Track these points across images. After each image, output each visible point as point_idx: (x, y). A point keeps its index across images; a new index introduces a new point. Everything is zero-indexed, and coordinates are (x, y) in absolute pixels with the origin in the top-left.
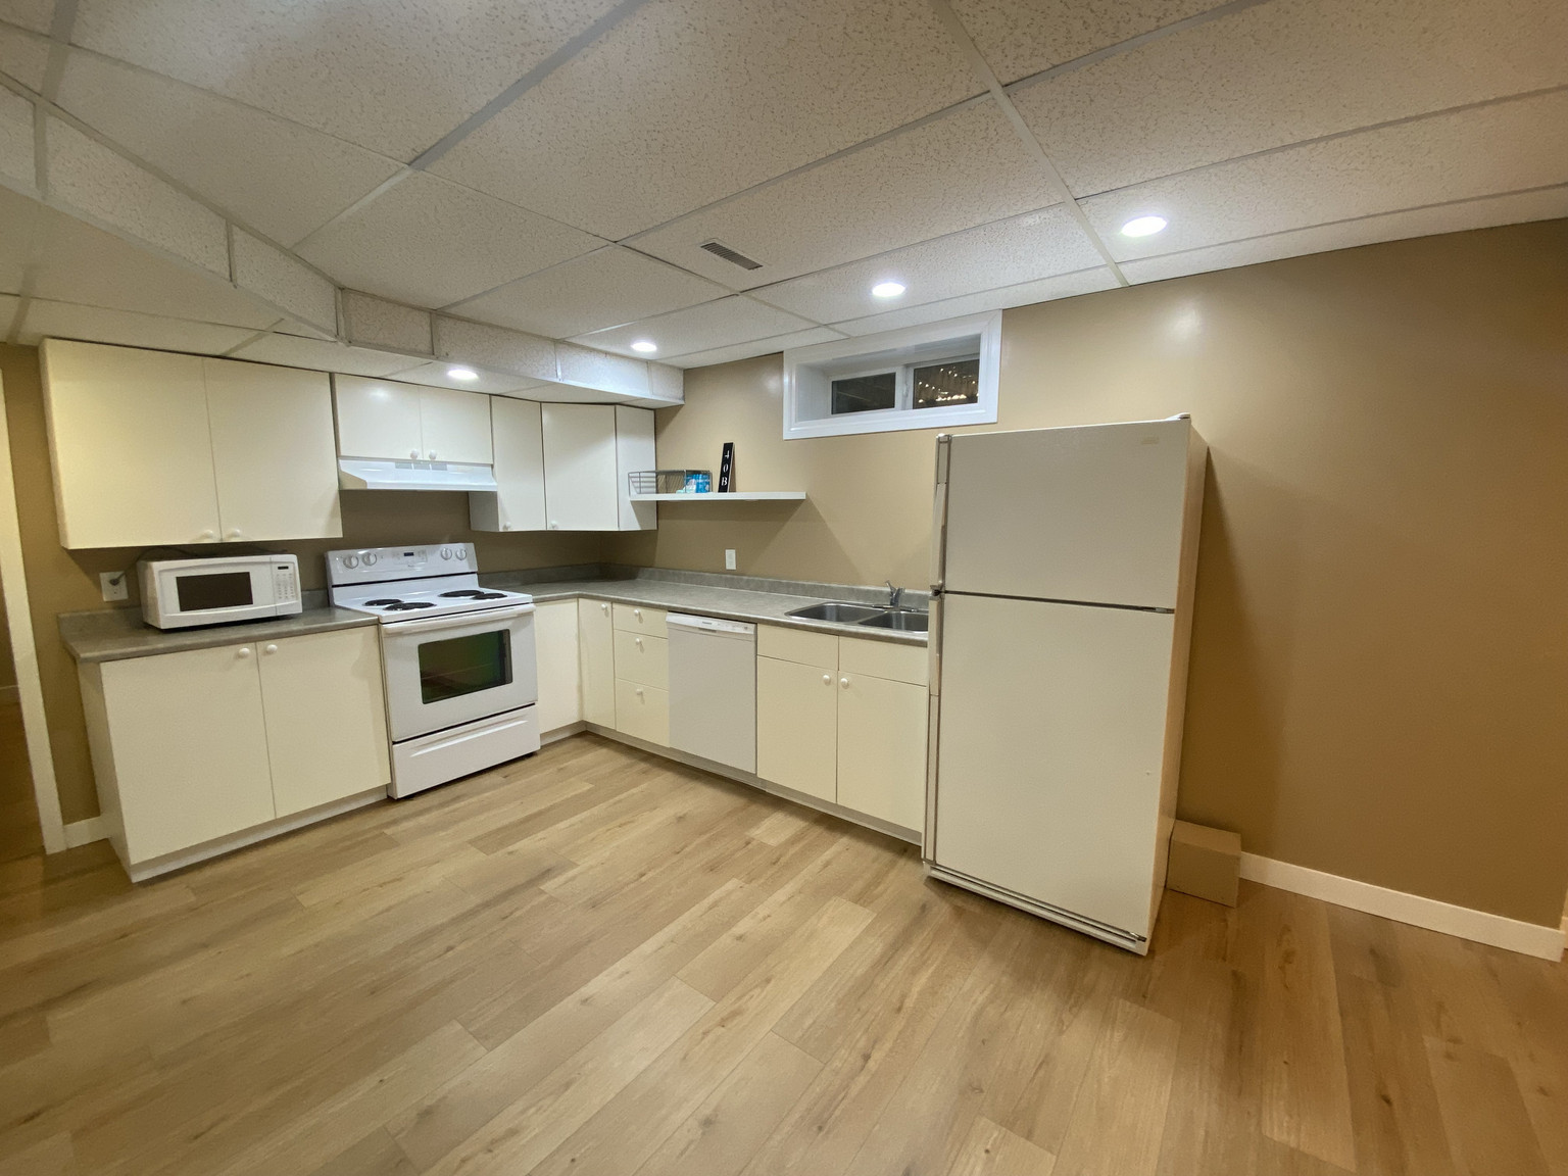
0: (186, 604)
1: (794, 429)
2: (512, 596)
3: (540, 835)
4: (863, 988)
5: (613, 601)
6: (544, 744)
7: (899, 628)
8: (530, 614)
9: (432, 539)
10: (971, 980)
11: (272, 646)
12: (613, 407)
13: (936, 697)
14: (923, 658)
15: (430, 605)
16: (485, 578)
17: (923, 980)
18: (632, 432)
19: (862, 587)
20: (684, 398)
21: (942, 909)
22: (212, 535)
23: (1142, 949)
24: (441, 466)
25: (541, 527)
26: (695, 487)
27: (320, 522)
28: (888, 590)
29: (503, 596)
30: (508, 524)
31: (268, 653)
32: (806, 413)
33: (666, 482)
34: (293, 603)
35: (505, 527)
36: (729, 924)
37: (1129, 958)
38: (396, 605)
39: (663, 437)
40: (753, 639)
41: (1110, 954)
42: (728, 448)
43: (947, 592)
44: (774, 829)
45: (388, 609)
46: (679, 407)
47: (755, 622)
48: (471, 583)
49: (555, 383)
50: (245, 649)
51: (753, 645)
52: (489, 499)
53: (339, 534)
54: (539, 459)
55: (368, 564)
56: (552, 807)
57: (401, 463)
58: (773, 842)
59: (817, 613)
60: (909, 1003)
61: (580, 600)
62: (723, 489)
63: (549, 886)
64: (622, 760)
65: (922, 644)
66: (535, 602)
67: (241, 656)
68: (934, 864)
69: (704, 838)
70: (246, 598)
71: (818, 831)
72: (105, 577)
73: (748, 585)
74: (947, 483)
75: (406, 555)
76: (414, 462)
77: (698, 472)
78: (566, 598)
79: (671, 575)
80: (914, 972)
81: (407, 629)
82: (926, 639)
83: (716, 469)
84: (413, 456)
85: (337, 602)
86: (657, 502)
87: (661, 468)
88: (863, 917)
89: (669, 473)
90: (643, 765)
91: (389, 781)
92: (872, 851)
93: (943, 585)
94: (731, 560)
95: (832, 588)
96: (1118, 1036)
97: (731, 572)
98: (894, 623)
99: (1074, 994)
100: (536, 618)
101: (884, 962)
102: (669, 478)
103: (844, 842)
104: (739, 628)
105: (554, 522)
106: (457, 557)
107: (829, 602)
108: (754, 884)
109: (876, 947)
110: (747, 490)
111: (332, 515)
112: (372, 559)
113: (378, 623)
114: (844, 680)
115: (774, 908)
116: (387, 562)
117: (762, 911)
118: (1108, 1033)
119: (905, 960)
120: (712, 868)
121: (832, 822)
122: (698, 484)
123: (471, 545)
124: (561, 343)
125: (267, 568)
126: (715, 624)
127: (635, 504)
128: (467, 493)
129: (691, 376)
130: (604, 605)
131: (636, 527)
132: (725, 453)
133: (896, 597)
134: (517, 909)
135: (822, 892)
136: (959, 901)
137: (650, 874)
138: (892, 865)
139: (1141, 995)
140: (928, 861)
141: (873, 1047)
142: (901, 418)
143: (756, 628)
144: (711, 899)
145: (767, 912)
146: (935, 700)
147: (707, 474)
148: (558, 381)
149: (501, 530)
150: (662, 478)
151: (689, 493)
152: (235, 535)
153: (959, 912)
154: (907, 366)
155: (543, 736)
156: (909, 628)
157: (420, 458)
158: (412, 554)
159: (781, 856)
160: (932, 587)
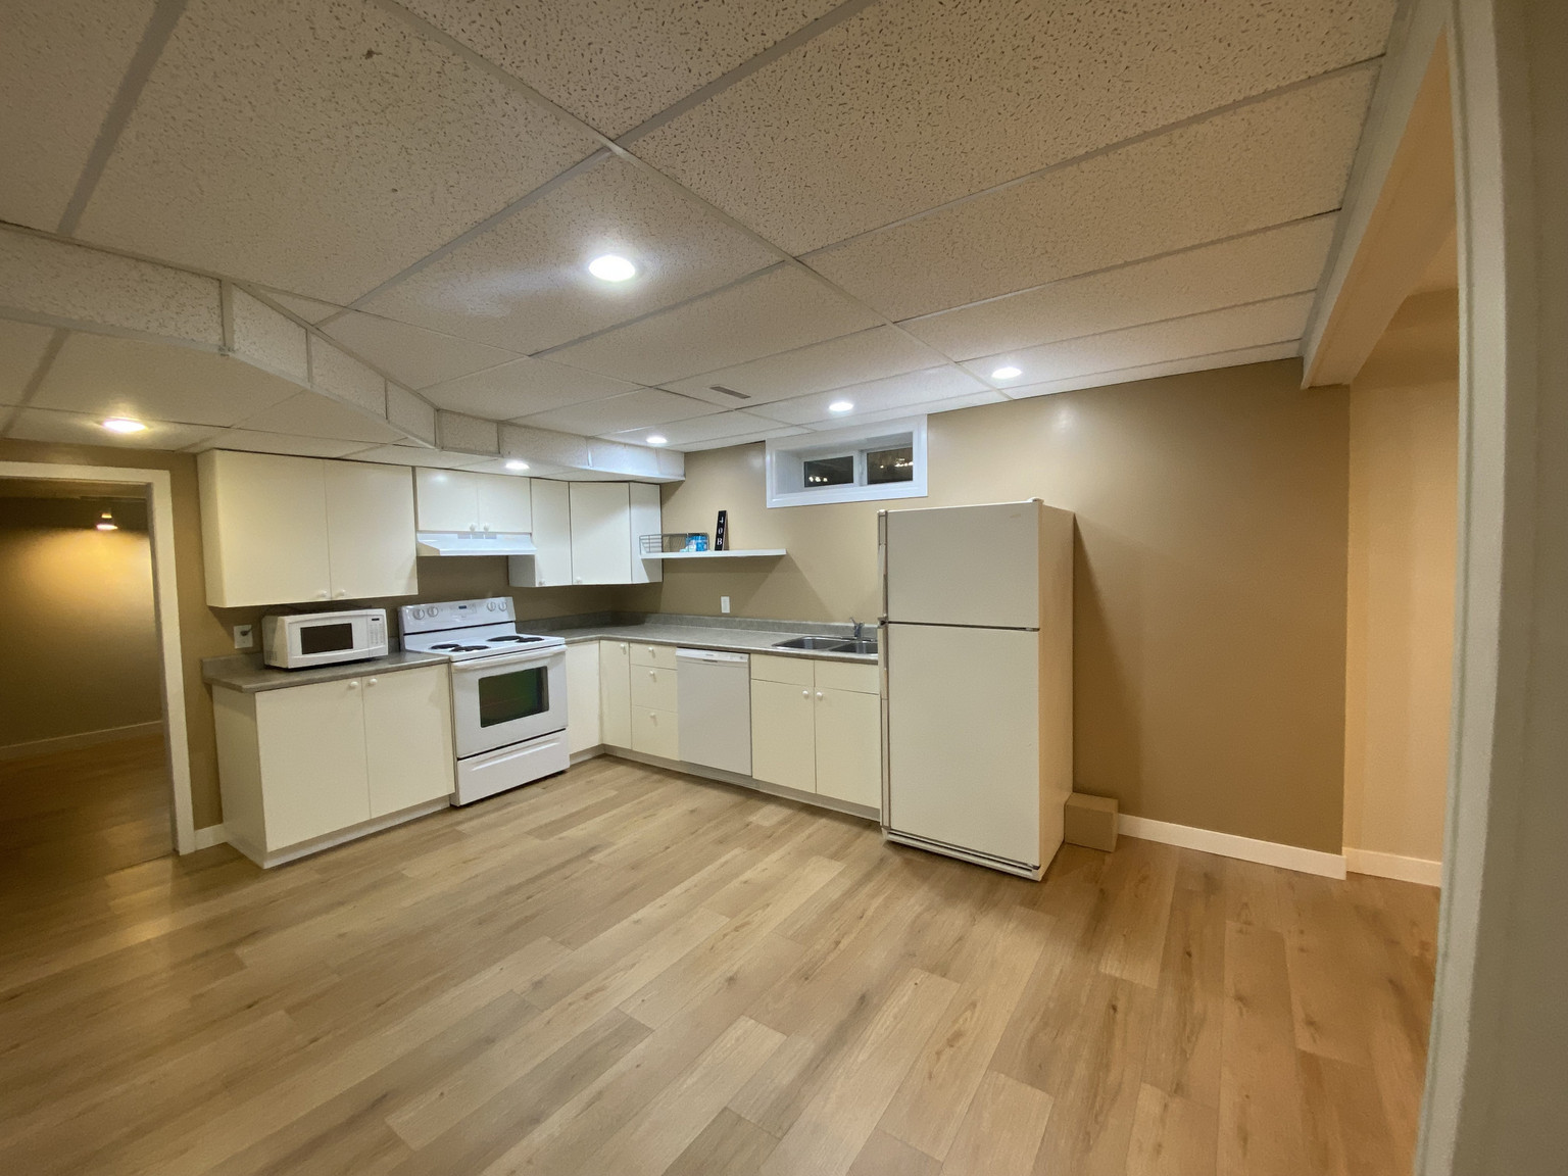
0: (306, 650)
1: (775, 500)
2: (548, 640)
3: (581, 826)
4: (835, 907)
5: (630, 641)
6: (574, 762)
7: (861, 652)
8: (562, 654)
9: (480, 595)
10: (912, 901)
11: (373, 680)
12: (627, 484)
13: (886, 699)
14: (876, 672)
15: (486, 647)
16: (521, 625)
17: (879, 900)
18: (644, 502)
19: (832, 624)
20: (685, 475)
21: (896, 860)
22: (323, 595)
23: (1038, 875)
24: (492, 536)
25: (568, 583)
26: (695, 547)
27: (401, 582)
28: (853, 625)
29: (541, 639)
30: (543, 580)
31: (370, 685)
32: (785, 487)
33: (670, 542)
34: (381, 648)
35: (540, 583)
36: (737, 875)
37: (1028, 884)
38: (457, 648)
39: (666, 507)
40: (747, 666)
41: (1015, 882)
42: (722, 515)
43: (890, 622)
44: (767, 816)
45: (453, 651)
46: (682, 481)
47: (748, 652)
48: (510, 630)
49: (586, 470)
50: (355, 682)
51: (747, 670)
52: (528, 561)
53: (415, 592)
54: (567, 528)
55: (432, 615)
56: (586, 809)
57: (462, 535)
58: (766, 824)
59: (799, 644)
60: (869, 913)
61: (602, 642)
62: (718, 548)
63: (597, 857)
64: (639, 774)
65: (875, 663)
66: (567, 643)
67: (351, 688)
68: (890, 831)
69: (714, 822)
70: (347, 643)
71: (804, 816)
72: (237, 630)
73: (739, 625)
74: (886, 545)
75: (461, 608)
76: (473, 534)
77: (698, 535)
78: (591, 640)
79: (674, 619)
80: (873, 896)
81: (471, 666)
82: (876, 658)
83: (712, 532)
84: (472, 528)
85: (407, 647)
86: (663, 560)
87: (665, 532)
88: (837, 867)
89: (672, 536)
90: (656, 777)
91: (454, 791)
92: (843, 827)
93: (887, 617)
94: (725, 605)
95: (808, 625)
96: (1011, 926)
97: (726, 615)
98: (858, 650)
99: (986, 903)
100: (567, 656)
101: (850, 893)
102: (672, 540)
103: (823, 821)
104: (736, 658)
105: (579, 578)
106: (499, 610)
107: (807, 637)
108: (754, 851)
109: (846, 883)
110: (737, 549)
111: (410, 578)
112: (435, 612)
113: (449, 662)
114: (819, 694)
115: (771, 863)
116: (448, 614)
117: (761, 866)
118: (1005, 926)
119: (868, 888)
120: (720, 842)
121: (813, 809)
122: (697, 544)
123: (510, 599)
124: (591, 439)
125: (364, 619)
126: (716, 656)
127: (645, 561)
128: (507, 557)
129: (691, 458)
130: (622, 645)
131: (645, 580)
132: (719, 519)
133: (858, 630)
134: (575, 872)
135: (804, 855)
136: (910, 855)
137: (673, 848)
138: (858, 836)
139: (1032, 903)
140: (886, 828)
141: (843, 937)
142: (858, 492)
143: (749, 658)
144: (723, 860)
145: (765, 867)
146: (885, 702)
147: (704, 536)
148: (588, 468)
149: (537, 586)
150: (666, 540)
151: (690, 552)
152: (342, 595)
153: (908, 862)
154: (862, 451)
155: (572, 756)
156: (869, 652)
157: (476, 530)
158: (465, 607)
159: (774, 832)
160: (879, 619)
